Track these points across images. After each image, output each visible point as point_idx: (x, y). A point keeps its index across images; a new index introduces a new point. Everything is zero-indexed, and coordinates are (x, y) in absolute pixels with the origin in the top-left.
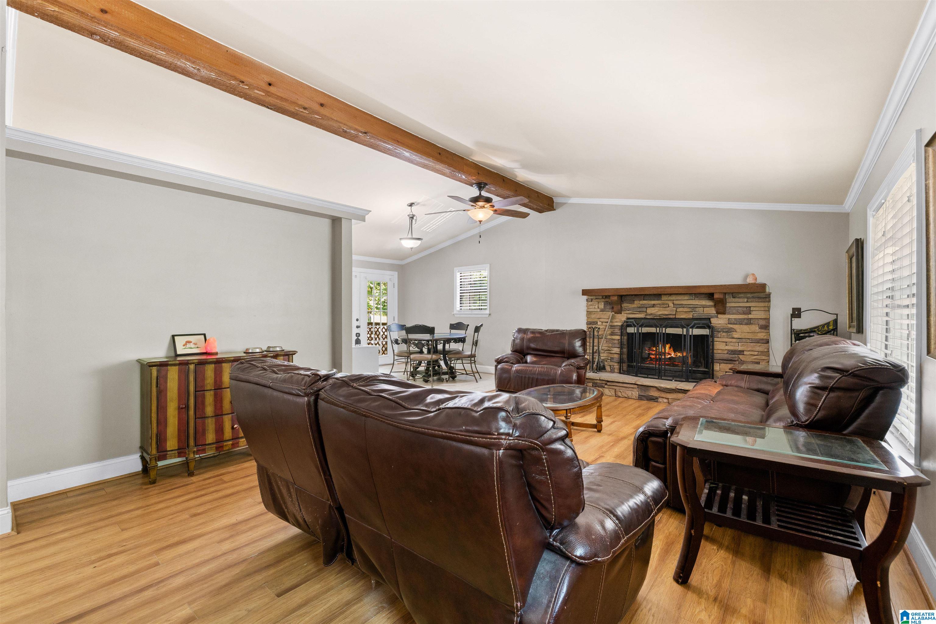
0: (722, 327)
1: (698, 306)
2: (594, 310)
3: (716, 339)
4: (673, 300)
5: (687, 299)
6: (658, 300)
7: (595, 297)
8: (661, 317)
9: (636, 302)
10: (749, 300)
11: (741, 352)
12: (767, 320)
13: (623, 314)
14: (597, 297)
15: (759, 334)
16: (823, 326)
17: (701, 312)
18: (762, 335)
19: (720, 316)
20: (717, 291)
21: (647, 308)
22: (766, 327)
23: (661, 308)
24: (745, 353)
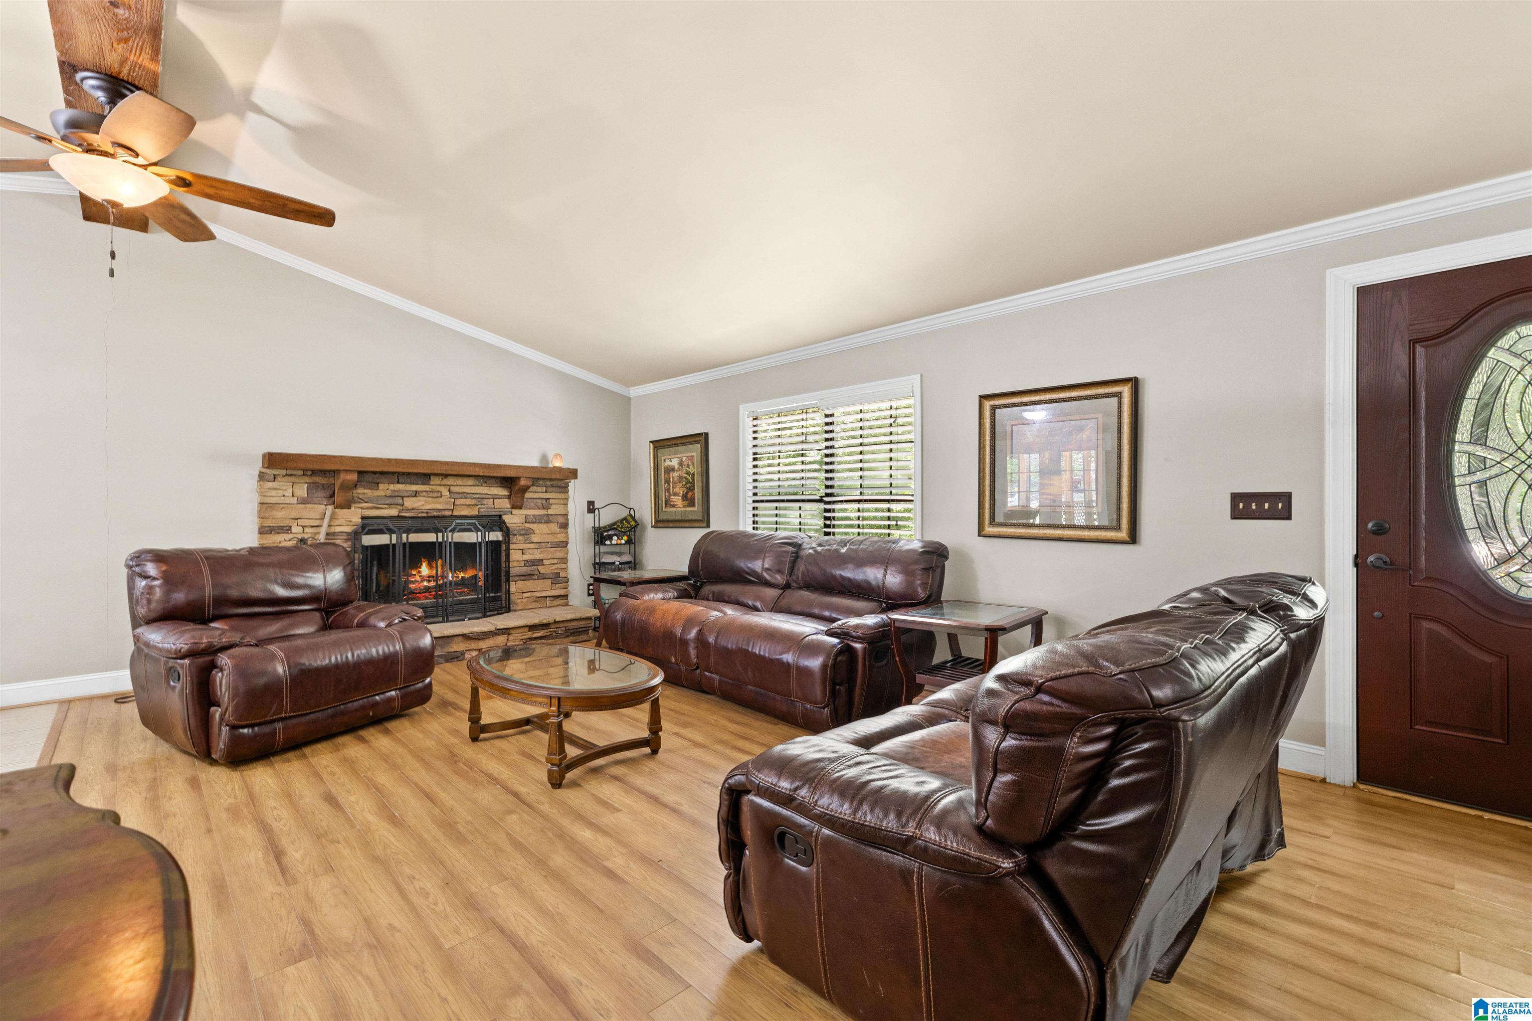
0: (518, 528)
1: (487, 496)
2: (282, 500)
3: (512, 546)
4: (450, 486)
5: (472, 484)
6: (422, 484)
7: (283, 472)
8: (429, 515)
9: (381, 486)
10: (549, 489)
11: (540, 562)
12: (566, 515)
13: (353, 509)
14: (289, 472)
15: (559, 536)
16: (622, 521)
17: (489, 507)
18: (561, 537)
19: (515, 511)
20: (525, 475)
21: (402, 497)
22: (565, 526)
23: (430, 499)
24: (545, 562)
